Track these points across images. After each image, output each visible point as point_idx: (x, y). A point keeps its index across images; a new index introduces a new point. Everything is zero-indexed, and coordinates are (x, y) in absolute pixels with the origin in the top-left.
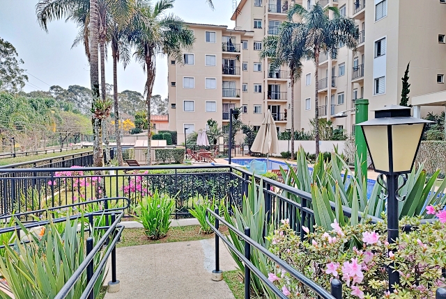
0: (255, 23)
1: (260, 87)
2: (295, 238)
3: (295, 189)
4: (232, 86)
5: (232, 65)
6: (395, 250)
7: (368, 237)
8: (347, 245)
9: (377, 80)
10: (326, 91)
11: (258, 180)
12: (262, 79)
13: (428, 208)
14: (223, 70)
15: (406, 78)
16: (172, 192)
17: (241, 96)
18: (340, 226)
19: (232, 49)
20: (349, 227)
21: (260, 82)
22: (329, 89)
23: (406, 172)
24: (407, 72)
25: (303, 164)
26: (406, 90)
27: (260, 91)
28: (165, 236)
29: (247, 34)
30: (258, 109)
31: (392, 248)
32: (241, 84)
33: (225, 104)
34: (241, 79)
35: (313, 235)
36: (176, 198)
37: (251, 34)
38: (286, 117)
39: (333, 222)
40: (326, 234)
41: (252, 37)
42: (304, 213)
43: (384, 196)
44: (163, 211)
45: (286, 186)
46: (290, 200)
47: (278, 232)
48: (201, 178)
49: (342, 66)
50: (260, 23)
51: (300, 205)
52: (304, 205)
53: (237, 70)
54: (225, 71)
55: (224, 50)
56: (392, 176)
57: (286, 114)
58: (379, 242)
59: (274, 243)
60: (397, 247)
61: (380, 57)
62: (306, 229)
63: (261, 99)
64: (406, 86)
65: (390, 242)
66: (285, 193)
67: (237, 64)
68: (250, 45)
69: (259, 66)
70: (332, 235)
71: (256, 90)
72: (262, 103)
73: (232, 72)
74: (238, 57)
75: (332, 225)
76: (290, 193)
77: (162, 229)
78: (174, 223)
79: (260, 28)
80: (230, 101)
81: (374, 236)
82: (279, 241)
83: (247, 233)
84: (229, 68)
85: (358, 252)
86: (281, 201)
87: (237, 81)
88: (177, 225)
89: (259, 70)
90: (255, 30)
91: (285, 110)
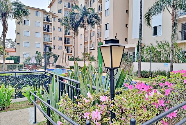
0: (59, 10)
1: (61, 38)
2: (70, 101)
3: (74, 80)
4: (48, 37)
5: (48, 27)
6: (114, 103)
7: (103, 98)
8: (94, 103)
9: (106, 39)
10: (88, 42)
12: (62, 35)
13: (125, 84)
16: (13, 85)
17: (52, 41)
18: (91, 94)
19: (48, 20)
20: (95, 94)
21: (61, 36)
22: (89, 41)
23: (117, 68)
24: (116, 36)
25: (77, 69)
27: (61, 40)
28: (8, 108)
29: (55, 15)
30: (60, 48)
31: (113, 102)
32: (53, 37)
33: (44, 44)
34: (52, 34)
35: (79, 99)
36: (16, 87)
37: (57, 15)
38: (72, 51)
39: (88, 93)
40: (85, 99)
41: (57, 16)
42: (77, 90)
43: (109, 79)
44: (7, 95)
45: (70, 79)
46: (72, 85)
47: (63, 100)
48: (29, 78)
49: (93, 32)
50: (61, 11)
51: (75, 87)
52: (77, 87)
53: (50, 30)
54: (45, 30)
55: (44, 20)
56: (112, 70)
57: (72, 50)
58: (107, 100)
59: (61, 106)
61: (107, 30)
62: (76, 97)
63: (61, 43)
65: (112, 99)
66: (69, 82)
67: (50, 27)
68: (57, 19)
69: (61, 29)
70: (87, 99)
71: (59, 39)
72: (62, 45)
73: (48, 31)
74: (51, 24)
75: (88, 94)
76: (71, 82)
77: (6, 104)
78: (13, 100)
79: (61, 13)
80: (47, 43)
81: (105, 98)
82: (63, 104)
83: (49, 102)
84: (47, 29)
85: (98, 105)
86: (68, 86)
87: (51, 35)
88: (15, 102)
89: (61, 31)
90: (59, 13)
91: (72, 49)
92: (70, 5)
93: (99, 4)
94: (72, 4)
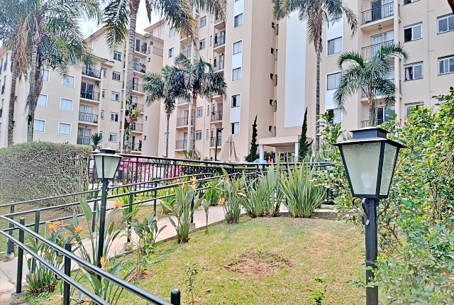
0: (115, 54)
1: (117, 116)
4: (89, 110)
5: (91, 87)
9: (233, 125)
12: (118, 108)
14: (81, 93)
15: (255, 126)
17: (99, 122)
19: (91, 74)
21: (117, 111)
22: (189, 126)
24: (255, 121)
26: (255, 135)
27: (116, 120)
29: (107, 63)
30: (113, 138)
32: (100, 111)
33: (81, 128)
34: (100, 105)
37: (111, 64)
38: (140, 147)
41: (111, 67)
49: (200, 111)
50: (119, 56)
53: (96, 95)
54: (83, 95)
55: (83, 74)
57: (140, 145)
61: (235, 108)
63: (116, 128)
64: (255, 131)
67: (95, 89)
68: (110, 74)
69: (117, 96)
71: (112, 119)
72: (118, 131)
73: (90, 97)
74: (98, 83)
79: (119, 60)
80: (87, 125)
84: (87, 92)
87: (95, 107)
89: (117, 99)
90: (114, 60)
91: (140, 142)
92: (141, 44)
94: (146, 44)
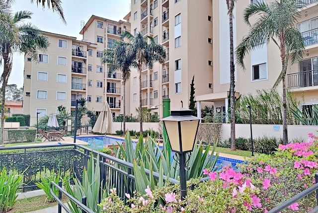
0: (98, 39)
1: (101, 83)
2: (120, 203)
3: (124, 161)
4: (80, 81)
5: (80, 65)
6: (185, 205)
7: (169, 197)
8: (156, 204)
9: (177, 84)
10: (147, 89)
11: (95, 155)
12: (103, 78)
13: (204, 170)
14: (72, 69)
15: (192, 85)
16: (21, 168)
17: (87, 89)
18: (151, 190)
19: (80, 55)
20: (157, 190)
21: (102, 80)
22: (148, 88)
23: (190, 151)
24: (193, 81)
25: (129, 143)
26: (193, 92)
27: (101, 86)
28: (11, 210)
29: (91, 45)
30: (99, 99)
31: (183, 203)
32: (87, 81)
33: (74, 94)
34: (87, 77)
35: (134, 199)
36: (25, 174)
37: (95, 46)
38: (120, 105)
39: (147, 188)
40: (141, 198)
41: (95, 48)
42: (130, 179)
43: (178, 167)
44: (9, 187)
45: (117, 159)
46: (120, 170)
47: (107, 199)
48: (48, 155)
49: (156, 74)
50: (102, 39)
51: (127, 173)
52: (130, 173)
53: (83, 70)
54: (74, 70)
55: (73, 55)
56: (182, 155)
57: (120, 103)
58: (176, 200)
59: (104, 208)
60: (186, 203)
61: (178, 71)
62: (128, 196)
63: (102, 93)
64: (193, 89)
65: (182, 199)
66: (116, 164)
67: (83, 65)
68: (94, 53)
69: (101, 69)
71: (98, 86)
72: (103, 95)
73: (80, 71)
74: (85, 60)
75: (146, 190)
76: (120, 164)
77: (8, 203)
78: (20, 195)
79: (102, 42)
80: (78, 92)
81: (172, 196)
82: (108, 207)
83: (84, 201)
84: (77, 68)
85: (163, 208)
86: (113, 170)
87: (84, 78)
88: (23, 198)
89: (101, 71)
90: (98, 43)
91: (119, 101)
92: (117, 29)
93: (165, 28)
94: (120, 28)
